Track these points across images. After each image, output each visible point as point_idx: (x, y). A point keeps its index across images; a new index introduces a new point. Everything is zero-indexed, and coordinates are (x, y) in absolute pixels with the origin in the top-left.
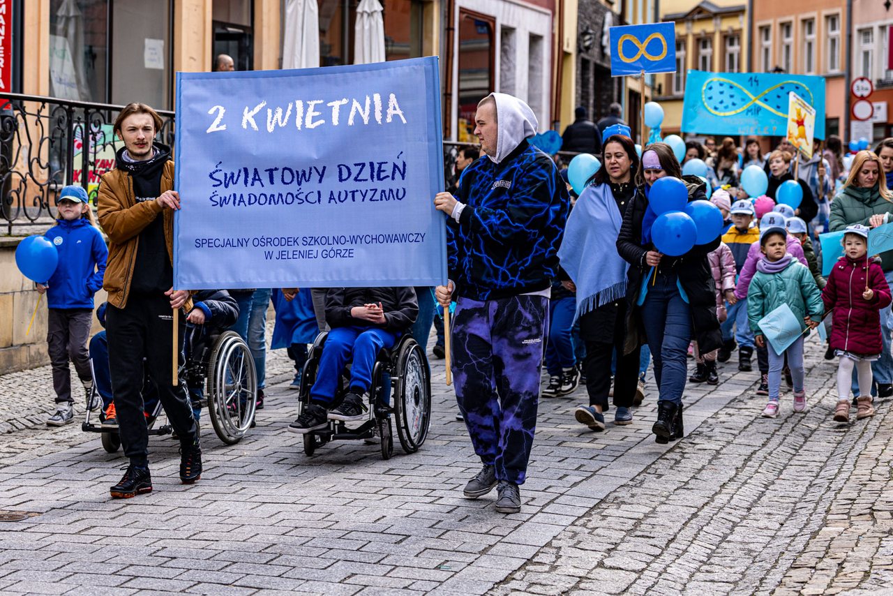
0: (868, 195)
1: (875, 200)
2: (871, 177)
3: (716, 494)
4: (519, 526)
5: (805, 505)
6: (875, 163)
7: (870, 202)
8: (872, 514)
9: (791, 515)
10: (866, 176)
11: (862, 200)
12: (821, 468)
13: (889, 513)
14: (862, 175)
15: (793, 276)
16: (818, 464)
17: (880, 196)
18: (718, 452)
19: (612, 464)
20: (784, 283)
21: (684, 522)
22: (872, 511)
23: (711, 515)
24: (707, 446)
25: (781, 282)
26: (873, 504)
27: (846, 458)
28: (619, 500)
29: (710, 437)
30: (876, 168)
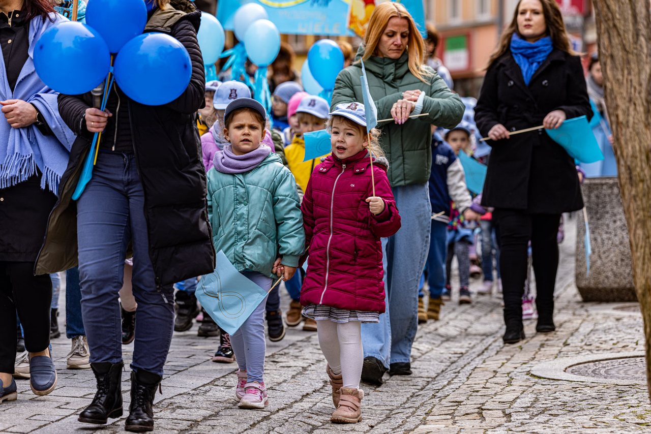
0: (390, 69)
1: (401, 78)
2: (399, 42)
3: (296, 402)
4: (45, 425)
5: (403, 410)
6: (405, 22)
7: (394, 80)
8: (480, 414)
9: (385, 420)
10: (391, 41)
11: (382, 77)
12: (428, 382)
13: (501, 412)
14: (385, 38)
15: (264, 181)
16: (426, 379)
17: (408, 71)
18: (305, 369)
19: (171, 377)
20: (247, 193)
21: (252, 423)
22: (481, 411)
23: (287, 418)
24: (292, 363)
25: (242, 190)
26: (483, 404)
27: (459, 372)
28: (175, 406)
29: (297, 357)
30: (406, 30)
